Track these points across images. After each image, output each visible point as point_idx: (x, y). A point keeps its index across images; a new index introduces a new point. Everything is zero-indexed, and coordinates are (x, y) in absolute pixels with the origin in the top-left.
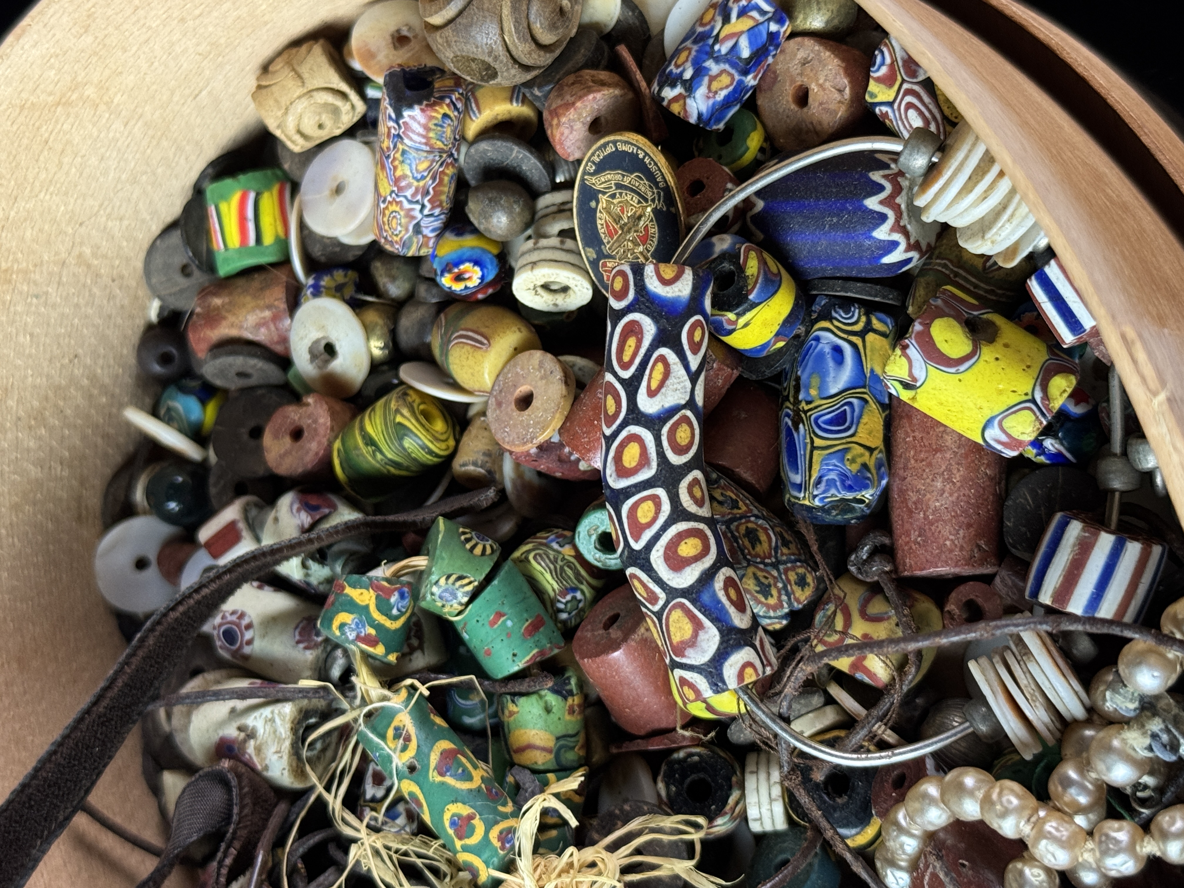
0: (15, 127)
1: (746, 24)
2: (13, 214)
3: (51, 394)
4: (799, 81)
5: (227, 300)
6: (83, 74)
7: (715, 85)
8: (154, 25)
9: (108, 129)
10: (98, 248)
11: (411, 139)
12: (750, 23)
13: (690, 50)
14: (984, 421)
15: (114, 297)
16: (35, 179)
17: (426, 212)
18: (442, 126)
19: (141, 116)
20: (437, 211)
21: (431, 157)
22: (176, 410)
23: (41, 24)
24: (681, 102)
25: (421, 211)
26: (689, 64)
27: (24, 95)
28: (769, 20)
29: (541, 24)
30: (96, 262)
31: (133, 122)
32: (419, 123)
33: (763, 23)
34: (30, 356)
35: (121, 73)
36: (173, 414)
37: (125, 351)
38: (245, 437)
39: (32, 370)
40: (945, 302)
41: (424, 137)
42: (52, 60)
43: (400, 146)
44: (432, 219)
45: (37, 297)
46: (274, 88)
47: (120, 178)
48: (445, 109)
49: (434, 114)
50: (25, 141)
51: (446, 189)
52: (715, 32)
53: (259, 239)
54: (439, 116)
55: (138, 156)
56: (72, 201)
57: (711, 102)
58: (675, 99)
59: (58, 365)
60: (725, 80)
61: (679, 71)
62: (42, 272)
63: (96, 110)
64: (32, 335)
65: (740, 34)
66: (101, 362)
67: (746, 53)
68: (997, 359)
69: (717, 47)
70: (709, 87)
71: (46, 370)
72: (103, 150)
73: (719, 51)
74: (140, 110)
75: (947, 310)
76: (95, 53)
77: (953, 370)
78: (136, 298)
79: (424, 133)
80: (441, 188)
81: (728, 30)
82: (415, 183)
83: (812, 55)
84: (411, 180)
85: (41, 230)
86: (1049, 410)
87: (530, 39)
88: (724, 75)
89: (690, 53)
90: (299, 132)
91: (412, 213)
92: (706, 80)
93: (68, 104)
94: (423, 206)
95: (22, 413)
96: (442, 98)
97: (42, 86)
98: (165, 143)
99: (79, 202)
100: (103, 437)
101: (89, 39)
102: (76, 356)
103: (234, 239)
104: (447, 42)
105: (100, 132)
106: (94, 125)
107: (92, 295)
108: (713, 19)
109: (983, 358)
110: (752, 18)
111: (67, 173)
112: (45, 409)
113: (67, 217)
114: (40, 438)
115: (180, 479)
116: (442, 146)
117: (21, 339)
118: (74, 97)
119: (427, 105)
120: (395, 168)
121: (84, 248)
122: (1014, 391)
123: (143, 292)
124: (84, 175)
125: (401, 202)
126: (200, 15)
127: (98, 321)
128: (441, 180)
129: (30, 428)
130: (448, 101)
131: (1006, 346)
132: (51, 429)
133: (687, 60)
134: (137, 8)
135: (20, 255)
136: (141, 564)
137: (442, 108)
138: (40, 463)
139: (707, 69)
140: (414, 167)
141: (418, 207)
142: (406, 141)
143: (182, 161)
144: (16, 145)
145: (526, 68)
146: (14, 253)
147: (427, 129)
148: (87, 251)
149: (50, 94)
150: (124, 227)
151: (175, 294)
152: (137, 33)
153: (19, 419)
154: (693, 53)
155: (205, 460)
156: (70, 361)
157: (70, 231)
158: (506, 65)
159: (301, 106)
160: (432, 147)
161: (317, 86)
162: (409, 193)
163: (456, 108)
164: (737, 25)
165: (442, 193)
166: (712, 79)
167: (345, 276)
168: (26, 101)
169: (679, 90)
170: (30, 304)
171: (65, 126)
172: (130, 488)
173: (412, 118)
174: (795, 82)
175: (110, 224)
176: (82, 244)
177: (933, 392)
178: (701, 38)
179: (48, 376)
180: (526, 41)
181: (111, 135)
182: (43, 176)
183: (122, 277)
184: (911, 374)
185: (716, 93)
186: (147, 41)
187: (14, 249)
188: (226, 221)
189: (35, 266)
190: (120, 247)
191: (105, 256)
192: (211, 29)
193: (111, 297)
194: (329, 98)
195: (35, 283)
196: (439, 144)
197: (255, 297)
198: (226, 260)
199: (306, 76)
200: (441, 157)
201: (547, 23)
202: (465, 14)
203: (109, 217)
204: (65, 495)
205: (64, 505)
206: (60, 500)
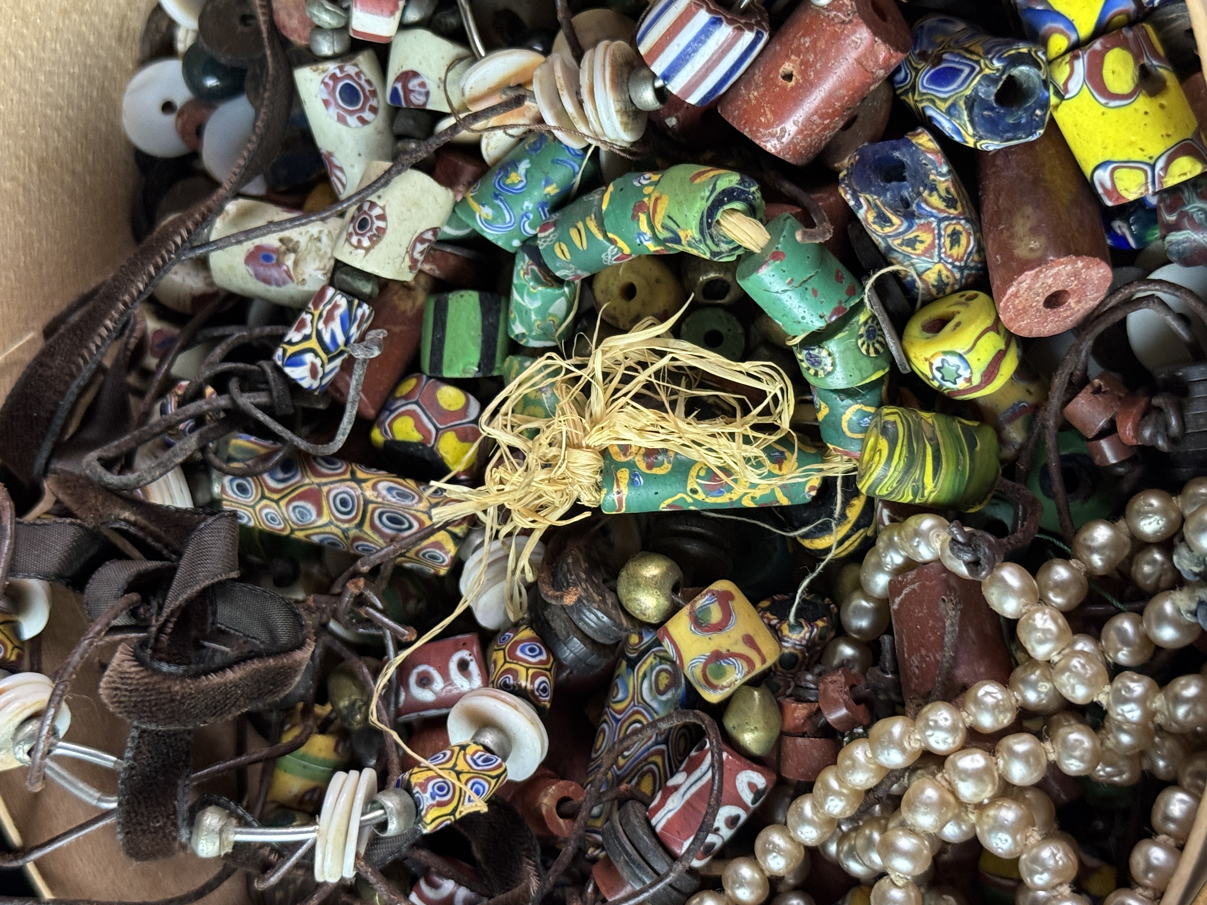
14: (1101, 160)
40: (1136, 38)
68: (1146, 113)
75: (1132, 45)
77: (1103, 101)
86: (1161, 183)
109: (1136, 105)
122: (1142, 150)
131: (1162, 106)
136: (167, 108)
177: (1074, 110)
184: (1066, 83)
204: (111, 13)
205: (109, 21)
206: (106, 15)
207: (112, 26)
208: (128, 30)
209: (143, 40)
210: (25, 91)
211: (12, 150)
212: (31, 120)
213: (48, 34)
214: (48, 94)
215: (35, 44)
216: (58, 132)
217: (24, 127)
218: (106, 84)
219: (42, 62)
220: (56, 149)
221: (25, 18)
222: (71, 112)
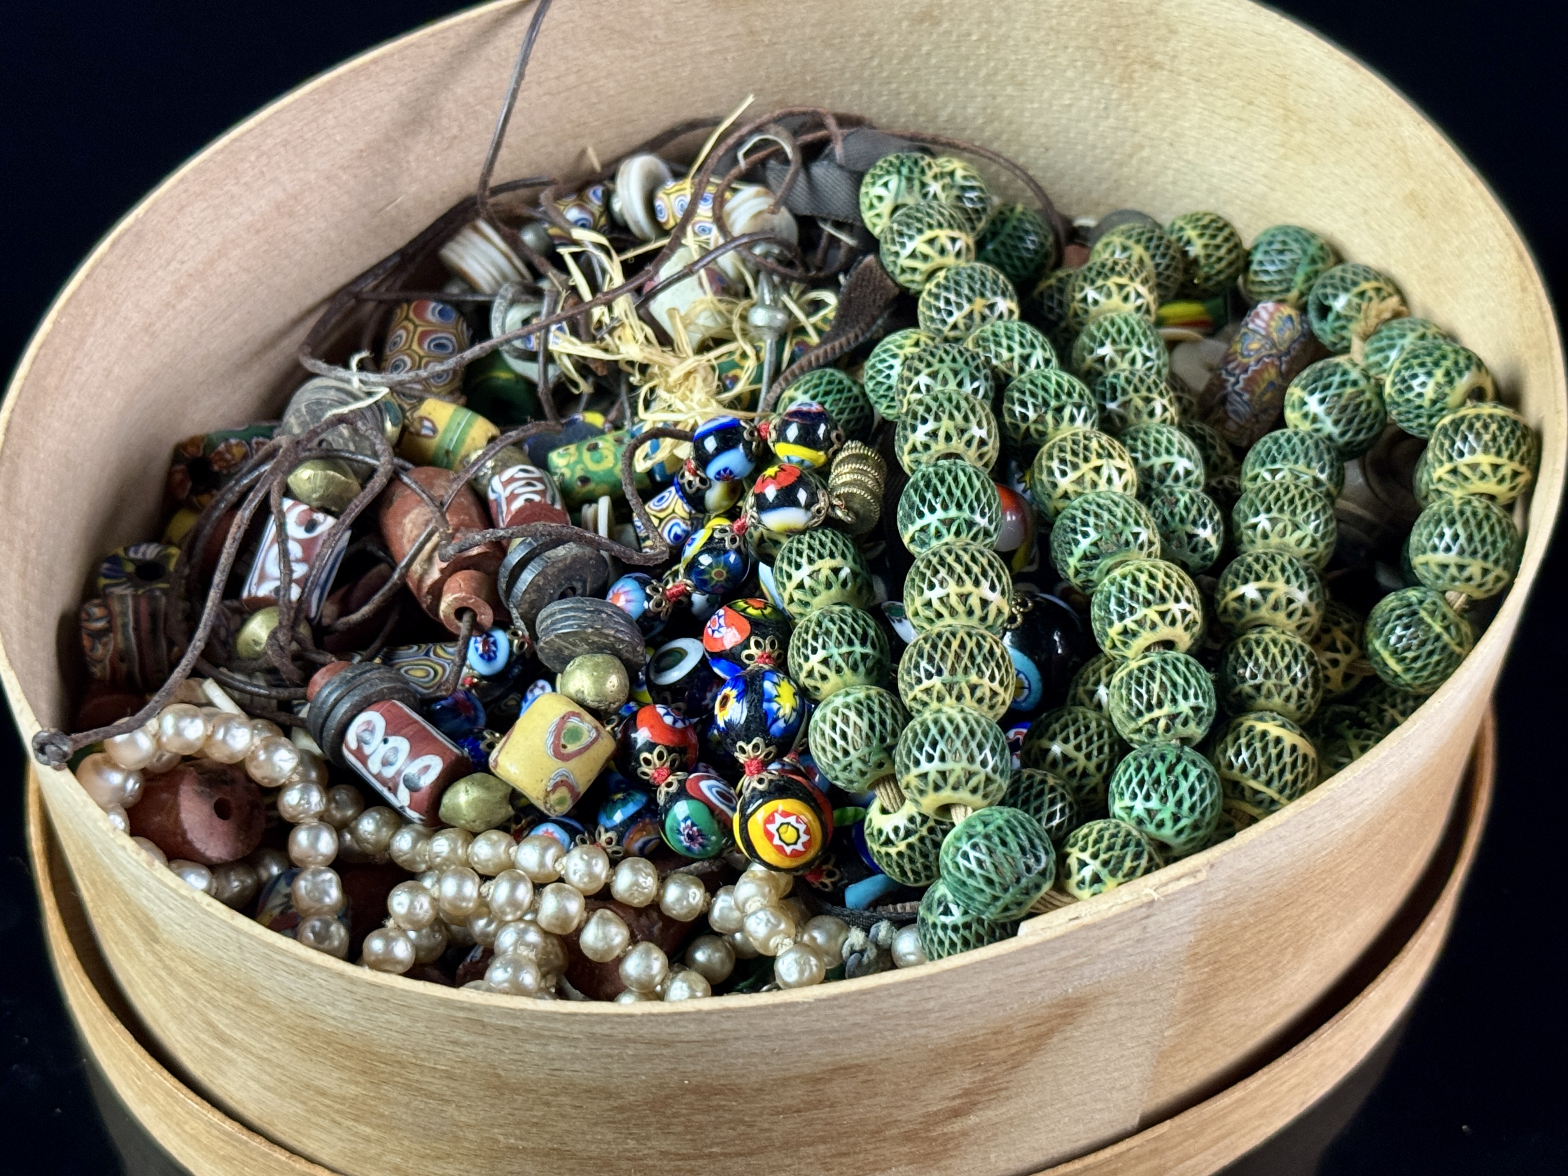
0: (1265, 72)
2: (1184, 79)
3: (1014, 127)
6: (1313, 128)
9: (1262, 161)
10: (1148, 163)
15: (1100, 183)
16: (1216, 96)
19: (1272, 189)
27: (1295, 77)
30: (1134, 162)
31: (1266, 181)
34: (1051, 105)
35: (1314, 163)
39: (1038, 108)
42: (1327, 98)
45: (1105, 108)
50: (1251, 83)
56: (1194, 134)
59: (1040, 133)
62: (1128, 111)
63: (1279, 145)
64: (1070, 106)
71: (1037, 121)
72: (1241, 157)
74: (1278, 187)
76: (1334, 136)
78: (1098, 204)
85: (1167, 107)
93: (1286, 119)
95: (999, 100)
97: (1303, 92)
99: (1193, 140)
101: (1346, 128)
102: (1047, 149)
105: (1258, 152)
106: (1265, 146)
107: (1103, 161)
111: (1220, 126)
112: (1001, 122)
113: (1179, 131)
114: (974, 119)
117: (1068, 96)
118: (1293, 124)
121: (1148, 150)
123: (1103, 210)
124: (1218, 143)
127: (1078, 169)
129: (985, 109)
132: (982, 129)
134: (1375, 166)
135: (1145, 89)
138: (951, 119)
146: (1147, 84)
148: (1145, 153)
149: (1296, 101)
152: (1353, 171)
153: (994, 98)
156: (1043, 144)
157: (1165, 135)
168: (1290, 79)
170: (1099, 103)
171: (1265, 119)
175: (1170, 172)
176: (1152, 146)
179: (1031, 123)
181: (1255, 163)
182: (1218, 103)
183: (1118, 189)
186: (1345, 182)
187: (1151, 83)
189: (1134, 105)
190: (1147, 185)
191: (1139, 170)
193: (1100, 180)
195: (1119, 106)
203: (1178, 171)
215: (885, 74)
221: (905, 59)
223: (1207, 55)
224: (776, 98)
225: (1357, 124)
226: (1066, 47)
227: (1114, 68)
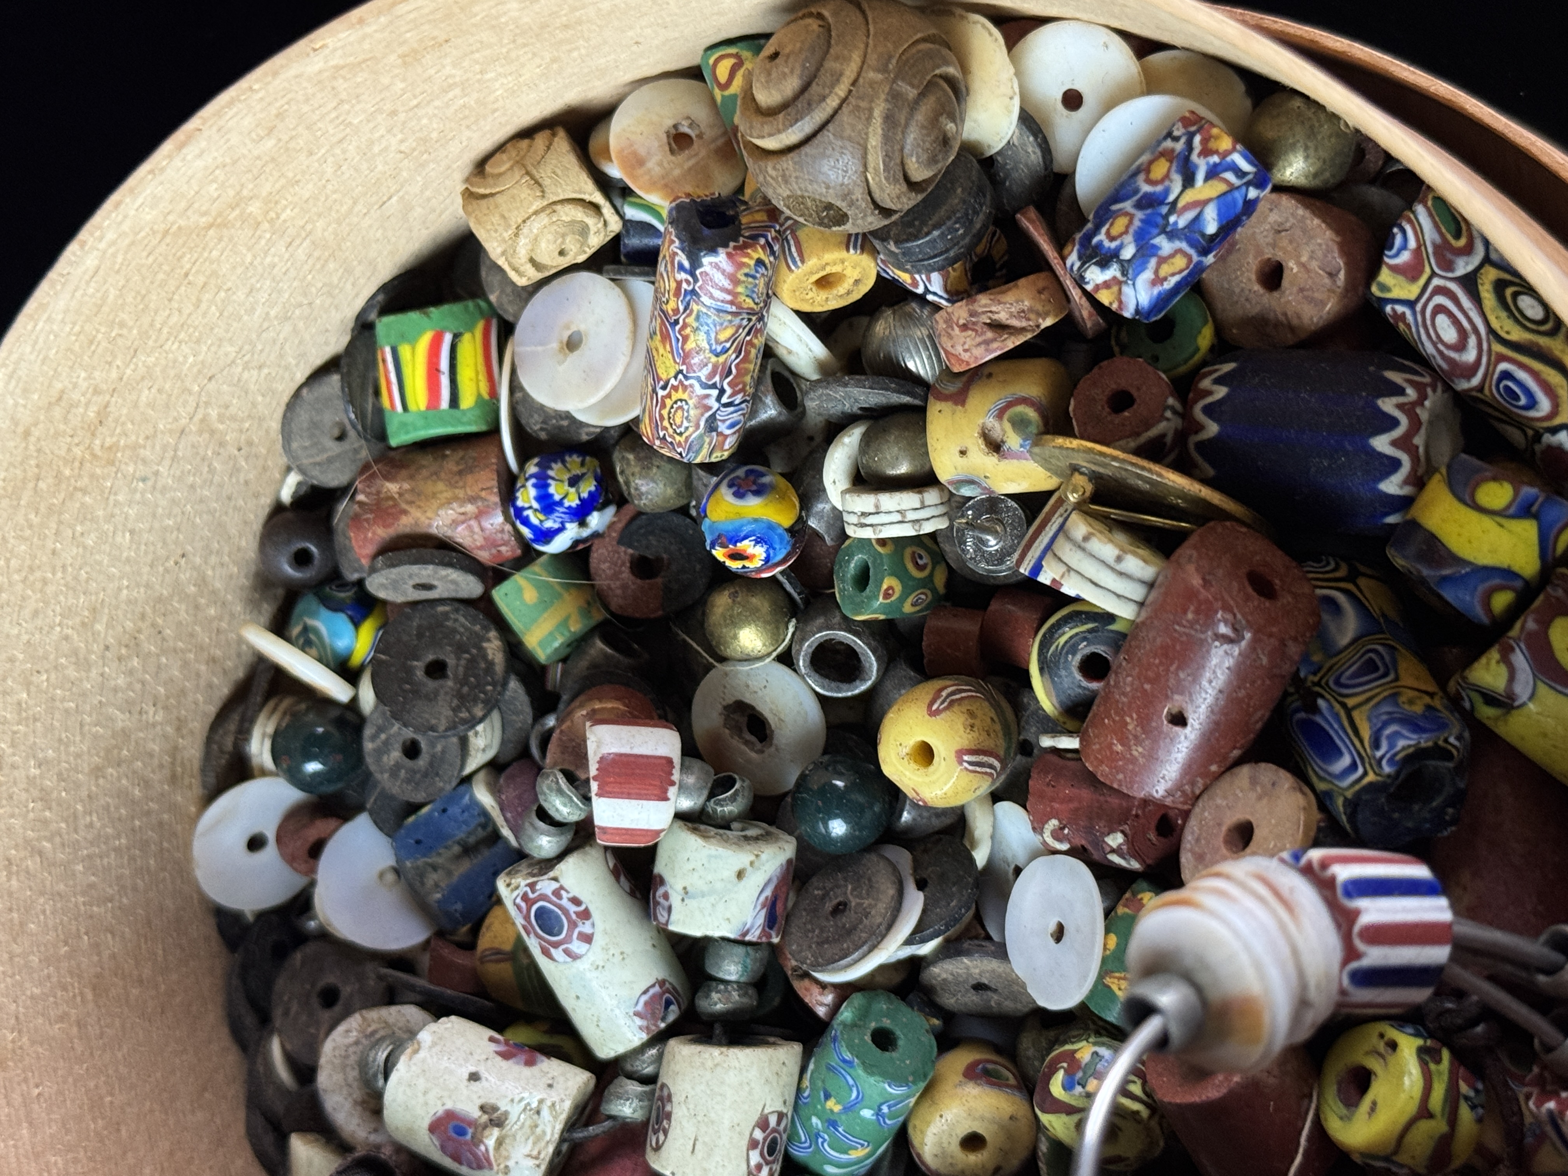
0: (151, 259)
1: (1216, 188)
2: (128, 372)
3: (148, 610)
4: (1268, 254)
5: (406, 486)
6: (251, 186)
7: (1165, 270)
8: (356, 122)
9: (266, 253)
10: (227, 407)
11: (712, 297)
12: (1221, 188)
13: (1132, 217)
15: (238, 470)
16: (164, 323)
17: (725, 400)
18: (754, 277)
19: (309, 234)
20: (738, 399)
21: (737, 321)
22: (316, 632)
23: (215, 129)
24: (1115, 289)
25: (718, 399)
26: (1129, 239)
27: (171, 218)
28: (1248, 184)
29: (918, 158)
30: (221, 427)
31: (298, 242)
32: (723, 272)
33: (1238, 188)
34: (128, 560)
35: (297, 182)
36: (312, 637)
37: (243, 543)
38: (420, 674)
39: (129, 579)
41: (728, 292)
42: (217, 172)
43: (695, 307)
44: (731, 409)
45: (144, 480)
46: (499, 199)
47: (268, 314)
48: (759, 254)
49: (745, 260)
50: (161, 276)
51: (751, 367)
52: (1171, 198)
53: (454, 401)
54: (752, 263)
55: (295, 284)
56: (205, 349)
57: (1156, 291)
58: (1107, 285)
59: (161, 569)
60: (1180, 262)
61: (1113, 245)
62: (153, 447)
63: (256, 229)
64: (132, 532)
65: (1206, 202)
66: (213, 559)
67: (1211, 228)
69: (1172, 219)
70: (1156, 272)
71: (145, 577)
72: (253, 280)
73: (1176, 223)
74: (309, 227)
76: (273, 159)
78: (267, 472)
79: (730, 287)
80: (746, 365)
81: (1190, 196)
82: (714, 359)
83: (1292, 220)
84: (708, 354)
85: (160, 391)
87: (902, 180)
88: (1178, 257)
89: (1131, 222)
90: (532, 261)
91: (706, 401)
92: (1153, 262)
93: (225, 225)
94: (722, 392)
95: (111, 640)
96: (755, 238)
97: (196, 205)
98: (331, 266)
99: (213, 349)
100: (207, 663)
101: (270, 143)
102: (183, 556)
103: (418, 396)
104: (784, 176)
105: (255, 257)
106: (249, 249)
107: (212, 471)
108: (1167, 176)
110: (1226, 181)
111: (205, 314)
112: (139, 631)
113: (195, 370)
114: (131, 672)
115: (320, 730)
116: (752, 305)
117: (119, 539)
118: (233, 215)
119: (735, 248)
120: (686, 339)
121: (210, 411)
123: (276, 462)
124: (226, 314)
125: (691, 386)
126: (417, 106)
127: (215, 505)
128: (748, 353)
129: (120, 659)
130: (762, 241)
132: (145, 659)
133: (1126, 232)
135: (130, 426)
136: (255, 843)
137: (755, 251)
138: (128, 707)
139: (1156, 248)
140: (713, 335)
141: (715, 393)
142: (705, 299)
143: (349, 286)
144: (148, 282)
145: (886, 212)
146: (123, 424)
147: (735, 282)
148: (214, 413)
149: (204, 214)
150: (263, 375)
151: (319, 464)
152: (331, 132)
153: (107, 648)
154: (1137, 223)
155: (354, 703)
156: (176, 563)
157: (196, 388)
158: (863, 211)
159: (537, 225)
160: (739, 306)
161: (561, 197)
162: (703, 374)
163: (773, 253)
164: (1203, 189)
165: (747, 372)
166: (1162, 261)
167: (583, 464)
168: (172, 224)
169: (1113, 271)
170: (135, 490)
171: (215, 253)
172: (244, 733)
173: (717, 266)
174: (1263, 253)
175: (246, 375)
176: (207, 404)
178: (1149, 202)
179: (148, 586)
180: (896, 181)
181: (268, 260)
182: (174, 319)
183: (250, 443)
185: (1165, 279)
186: (340, 141)
187: (123, 419)
188: (407, 371)
189: (147, 438)
190: (254, 405)
191: (233, 418)
192: (425, 121)
193: (234, 472)
194: (578, 214)
195: (144, 461)
196: (750, 303)
197: (452, 485)
198: (403, 425)
199: (547, 182)
200: (750, 320)
201: (925, 156)
202: (816, 141)
203: (246, 367)
204: (157, 748)
205: (156, 762)
206: (151, 755)
207: (161, 766)
208: (182, 763)
209: (203, 770)
210: (59, 894)
211: (54, 980)
212: (74, 928)
213: (79, 807)
214: (91, 886)
215: (63, 825)
216: (112, 933)
217: (66, 943)
218: (165, 845)
219: (76, 846)
220: (113, 956)
221: (45, 798)
222: (125, 901)
223: (104, 344)
224: (90, 996)
225: (271, 130)
226: (54, 552)
227: (92, 476)
